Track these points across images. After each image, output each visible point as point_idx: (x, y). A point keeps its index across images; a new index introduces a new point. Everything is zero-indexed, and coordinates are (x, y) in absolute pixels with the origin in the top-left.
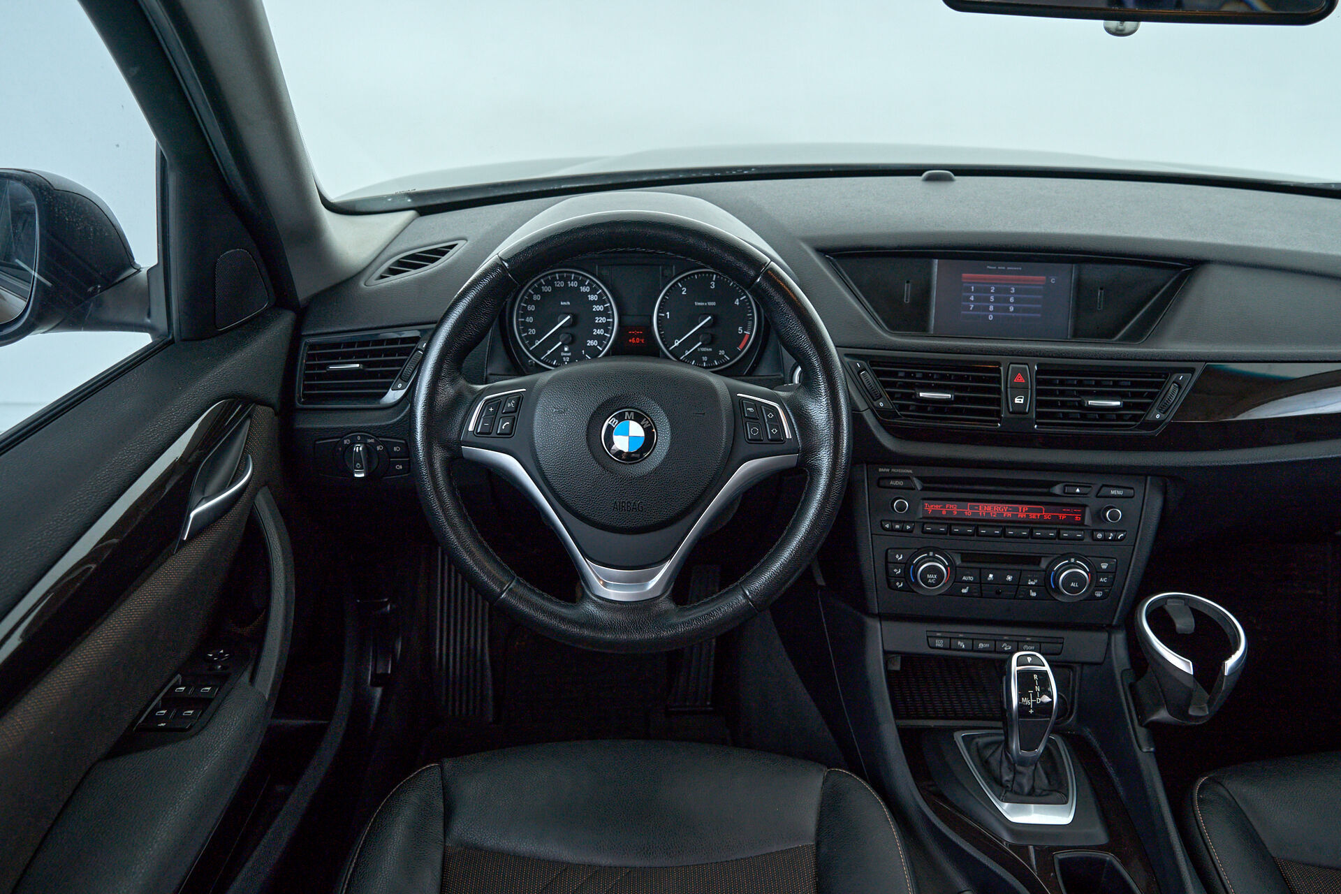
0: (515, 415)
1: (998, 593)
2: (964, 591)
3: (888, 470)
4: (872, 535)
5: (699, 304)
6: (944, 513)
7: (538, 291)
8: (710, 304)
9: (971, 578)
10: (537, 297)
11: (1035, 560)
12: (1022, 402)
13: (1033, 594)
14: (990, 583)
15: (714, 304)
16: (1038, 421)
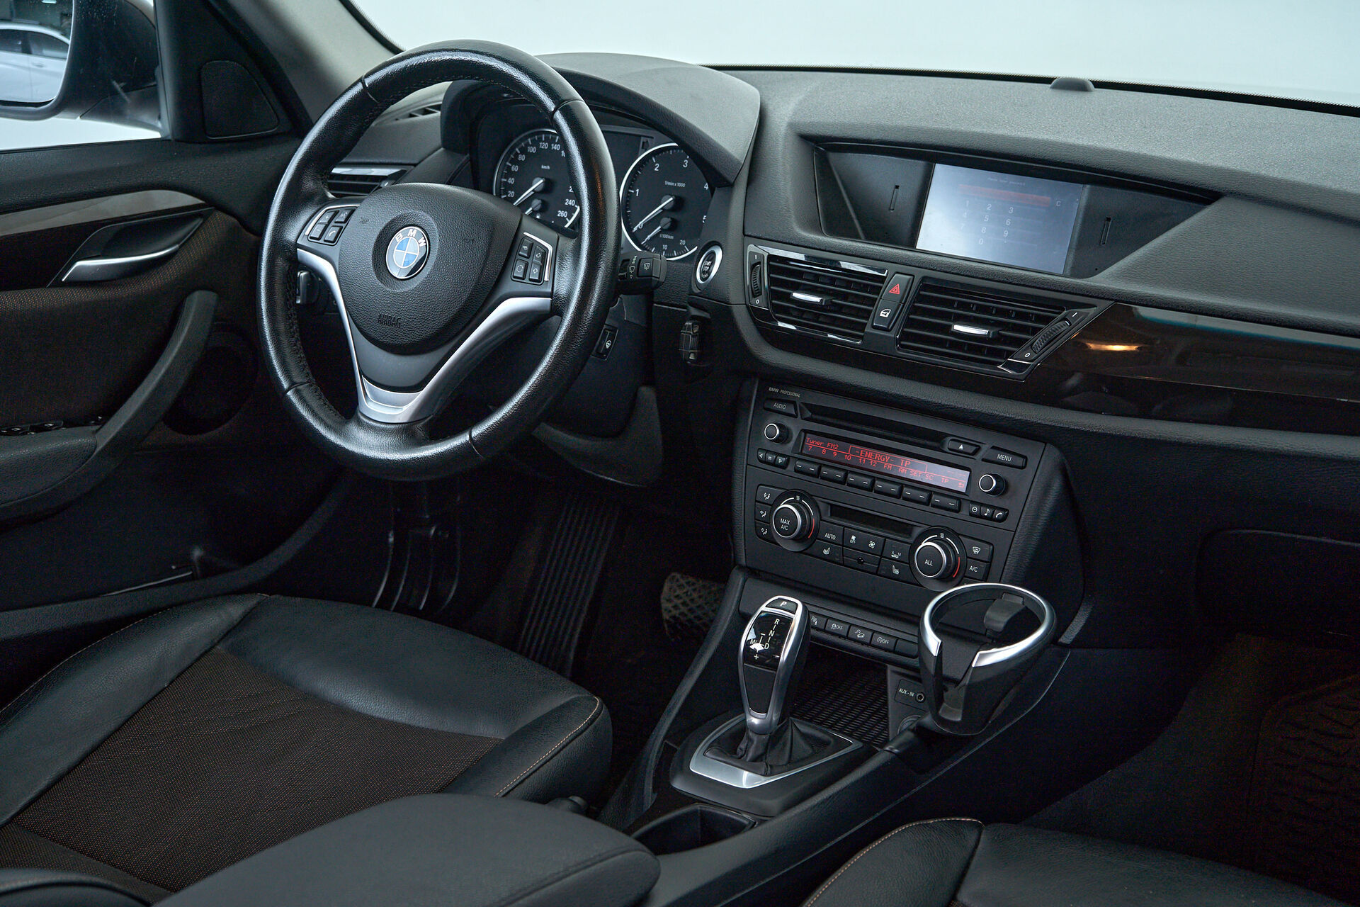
0: (344, 225)
1: (859, 561)
2: (826, 552)
3: (777, 390)
4: (747, 464)
5: (669, 183)
6: (824, 452)
7: (524, 151)
8: (680, 185)
9: (833, 537)
10: (522, 158)
11: (905, 529)
12: (887, 316)
13: (896, 572)
14: (851, 546)
15: (683, 185)
16: (902, 343)
